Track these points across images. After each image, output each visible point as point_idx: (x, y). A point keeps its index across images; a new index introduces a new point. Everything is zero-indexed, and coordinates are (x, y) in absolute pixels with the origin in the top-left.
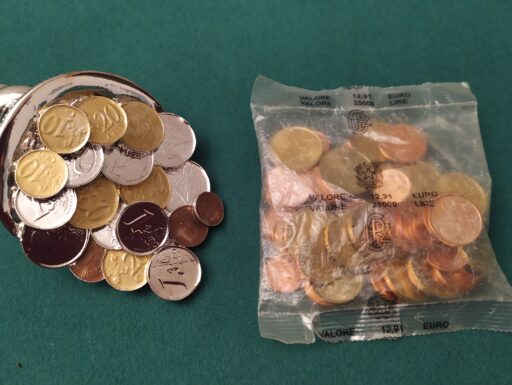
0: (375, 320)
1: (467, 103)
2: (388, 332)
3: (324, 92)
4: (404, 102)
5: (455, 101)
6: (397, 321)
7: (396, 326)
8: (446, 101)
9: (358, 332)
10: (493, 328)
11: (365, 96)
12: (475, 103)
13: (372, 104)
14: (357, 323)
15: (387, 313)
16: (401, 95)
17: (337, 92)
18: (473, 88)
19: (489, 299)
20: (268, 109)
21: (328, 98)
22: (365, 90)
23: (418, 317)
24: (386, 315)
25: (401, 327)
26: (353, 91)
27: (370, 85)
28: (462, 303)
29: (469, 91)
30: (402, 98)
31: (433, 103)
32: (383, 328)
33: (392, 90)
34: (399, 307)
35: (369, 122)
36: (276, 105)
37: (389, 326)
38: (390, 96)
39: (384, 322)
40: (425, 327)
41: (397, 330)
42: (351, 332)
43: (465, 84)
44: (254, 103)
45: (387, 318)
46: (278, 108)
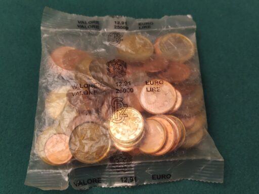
0: (116, 173)
1: (190, 27)
2: (125, 182)
3: (95, 18)
4: (149, 27)
5: (182, 26)
6: (132, 173)
7: (131, 177)
8: (176, 26)
9: (103, 181)
10: (203, 179)
11: (123, 23)
12: (195, 27)
13: (127, 28)
14: (103, 175)
15: (125, 168)
16: (147, 23)
17: (105, 19)
18: (194, 18)
19: (200, 158)
20: (52, 30)
21: (97, 22)
22: (124, 19)
23: (149, 171)
24: (124, 169)
25: (135, 178)
26: (116, 19)
27: (127, 16)
28: (181, 161)
29: (192, 20)
30: (147, 25)
31: (167, 27)
32: (122, 178)
33: (142, 21)
34: (134, 163)
35: (122, 38)
36: (59, 27)
37: (126, 178)
38: (140, 24)
39: (123, 174)
40: (153, 178)
41: (132, 181)
42: (99, 181)
43: (189, 16)
44: (43, 26)
45: (125, 171)
46: (60, 30)
